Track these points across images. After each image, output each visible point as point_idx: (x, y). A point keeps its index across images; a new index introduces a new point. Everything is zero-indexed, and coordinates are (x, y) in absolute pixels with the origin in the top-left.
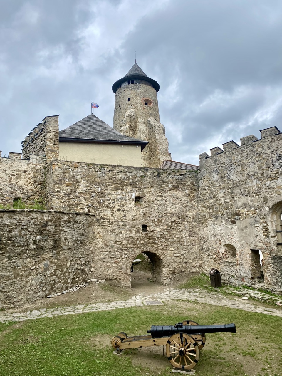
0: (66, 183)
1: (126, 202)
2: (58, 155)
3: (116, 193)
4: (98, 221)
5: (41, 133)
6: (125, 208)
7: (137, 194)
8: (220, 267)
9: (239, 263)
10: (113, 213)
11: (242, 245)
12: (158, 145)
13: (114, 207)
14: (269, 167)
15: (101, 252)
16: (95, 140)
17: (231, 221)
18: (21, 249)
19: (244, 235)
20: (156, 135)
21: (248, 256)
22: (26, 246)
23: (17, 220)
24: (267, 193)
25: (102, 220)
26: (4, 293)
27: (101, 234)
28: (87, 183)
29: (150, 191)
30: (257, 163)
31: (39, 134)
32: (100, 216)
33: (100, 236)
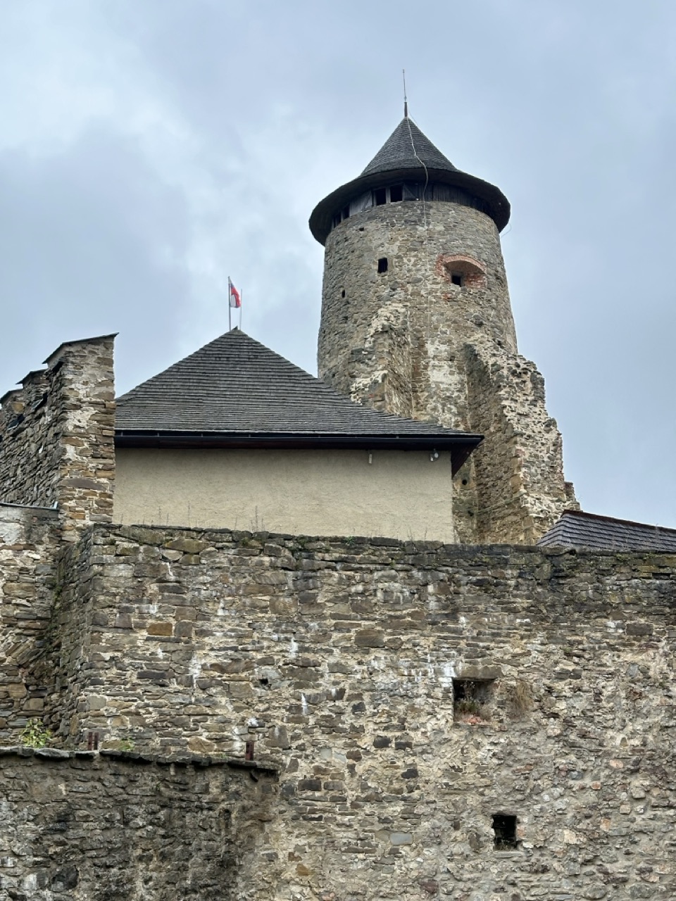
0: (150, 621)
1: (412, 708)
2: (111, 505)
3: (368, 663)
4: (291, 798)
5: (39, 412)
6: (412, 734)
7: (460, 667)
10: (357, 758)
12: (518, 447)
13: (362, 729)
16: (253, 434)
20: (505, 407)
25: (309, 793)
27: (307, 863)
28: (237, 622)
29: (523, 655)
31: (27, 418)
32: (300, 775)
33: (302, 872)
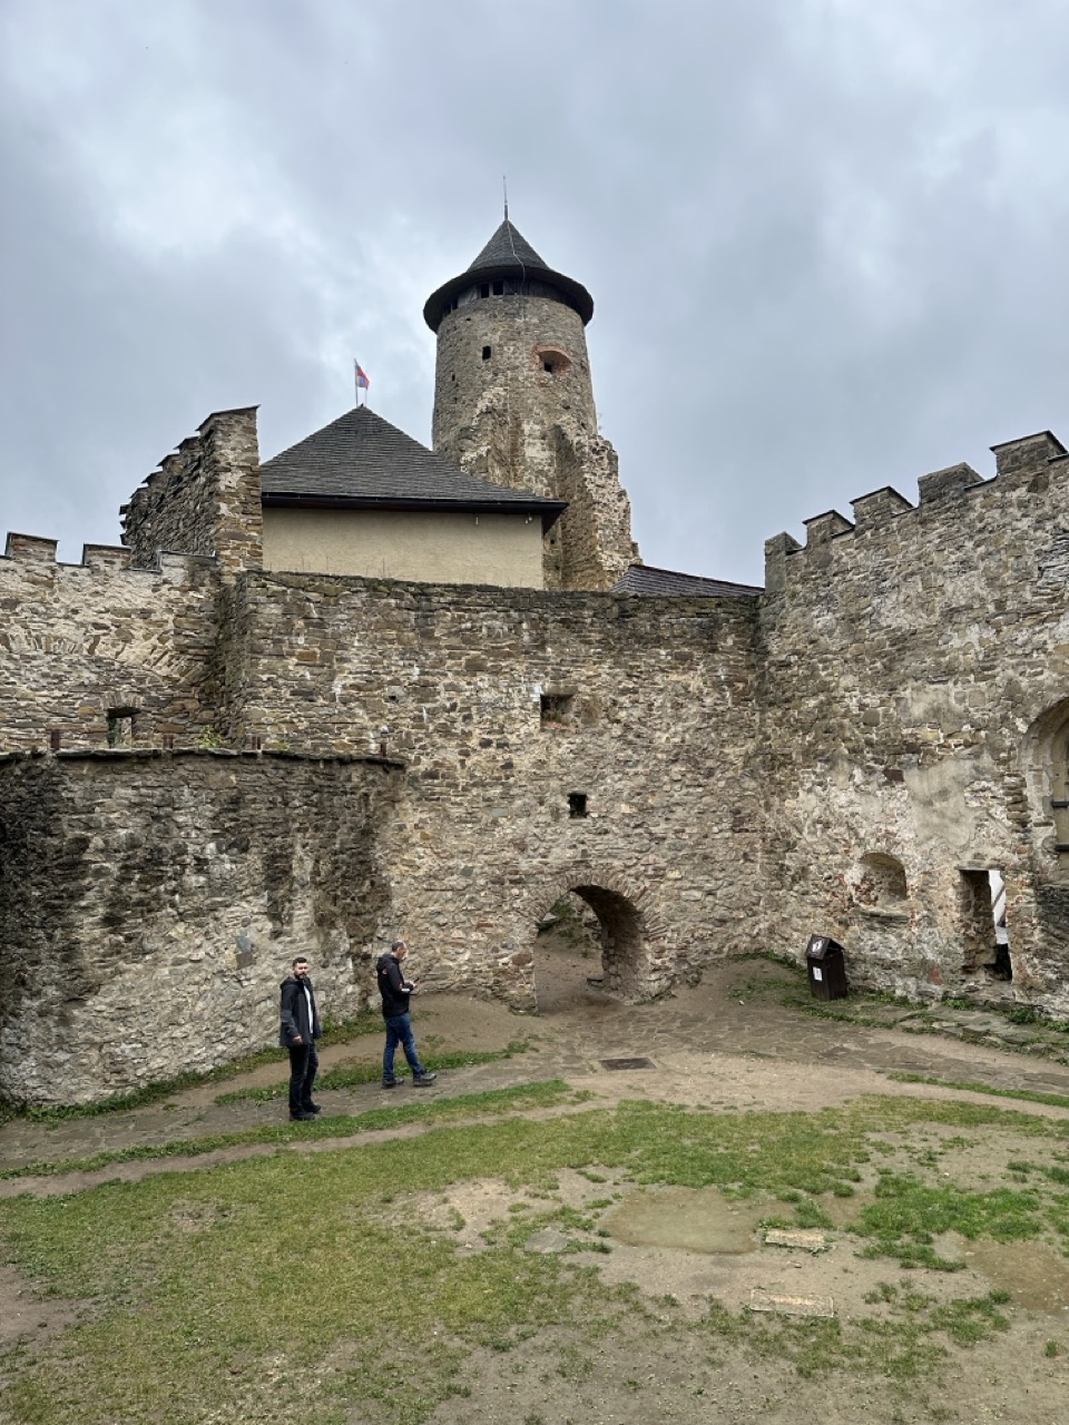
0: (299, 650)
1: (509, 717)
2: (261, 555)
3: (475, 684)
4: (416, 784)
5: (195, 473)
6: (509, 736)
7: (547, 686)
8: (848, 933)
9: (917, 917)
10: (467, 754)
11: (928, 856)
12: (596, 513)
13: (470, 733)
14: (1024, 576)
15: (430, 893)
17: (886, 772)
18: (154, 890)
19: (936, 820)
20: (586, 479)
21: (949, 893)
22: (170, 878)
23: (134, 788)
24: (1021, 669)
25: (430, 781)
26: (101, 1048)
27: (428, 831)
28: (370, 651)
29: (595, 676)
30: (982, 565)
31: (185, 479)
32: (422, 768)
33: (425, 837)
